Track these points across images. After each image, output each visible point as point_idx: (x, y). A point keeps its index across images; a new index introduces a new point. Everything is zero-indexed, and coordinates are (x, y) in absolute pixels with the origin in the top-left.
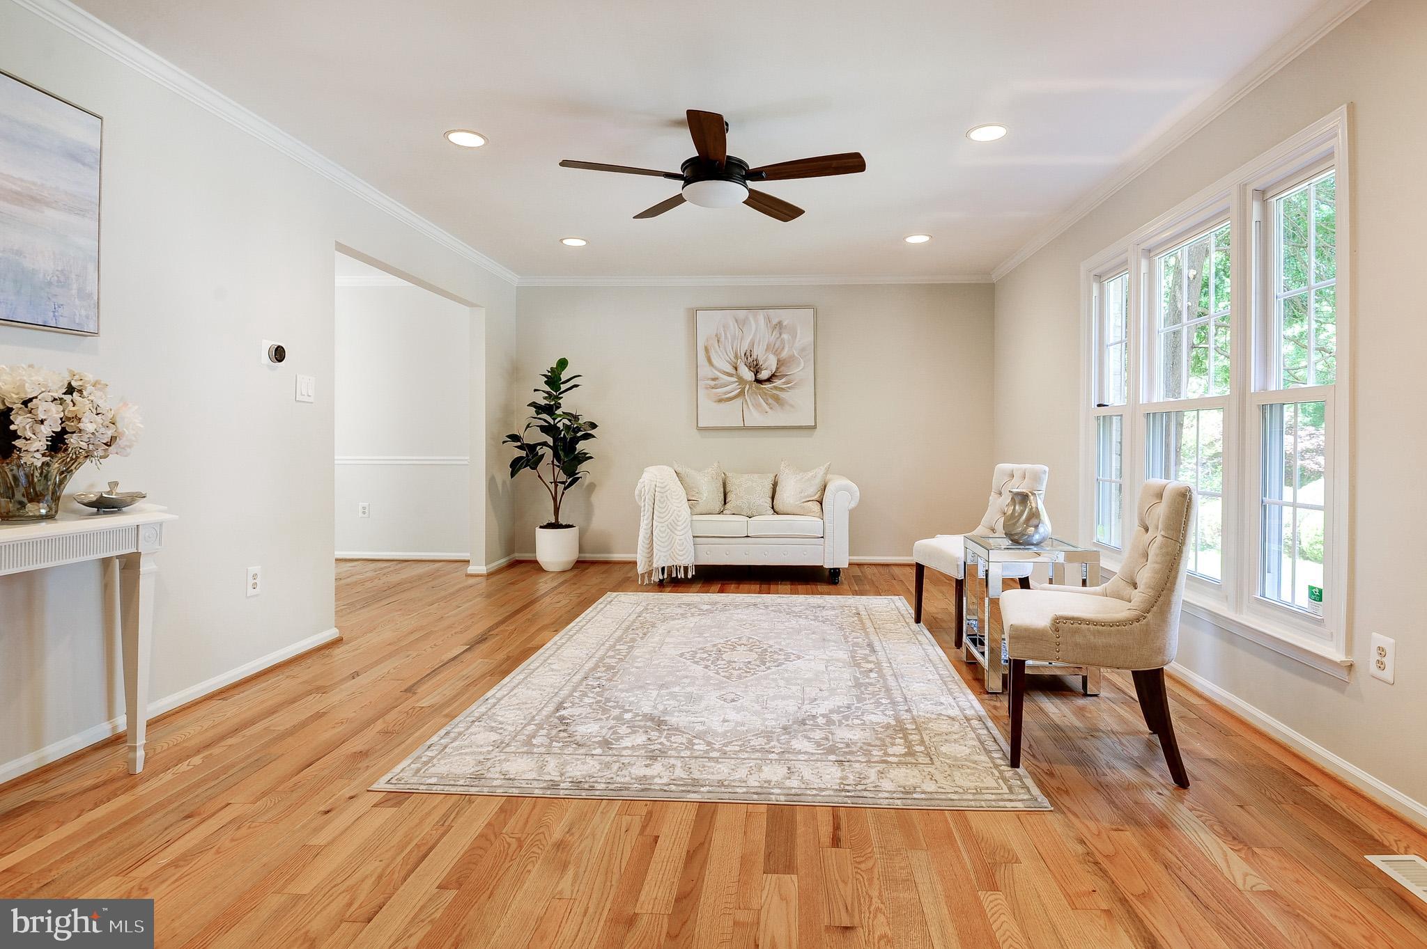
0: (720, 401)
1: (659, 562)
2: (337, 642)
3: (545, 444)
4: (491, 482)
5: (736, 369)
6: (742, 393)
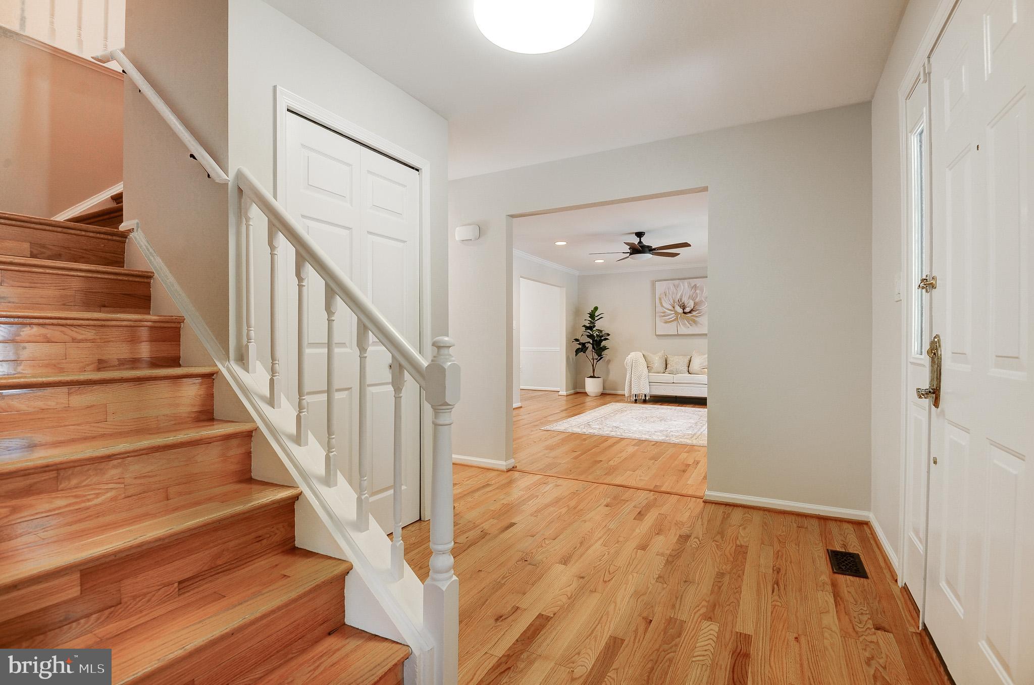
0: (666, 322)
1: (634, 392)
2: (521, 407)
3: (589, 342)
4: (568, 358)
5: (674, 308)
6: (676, 319)
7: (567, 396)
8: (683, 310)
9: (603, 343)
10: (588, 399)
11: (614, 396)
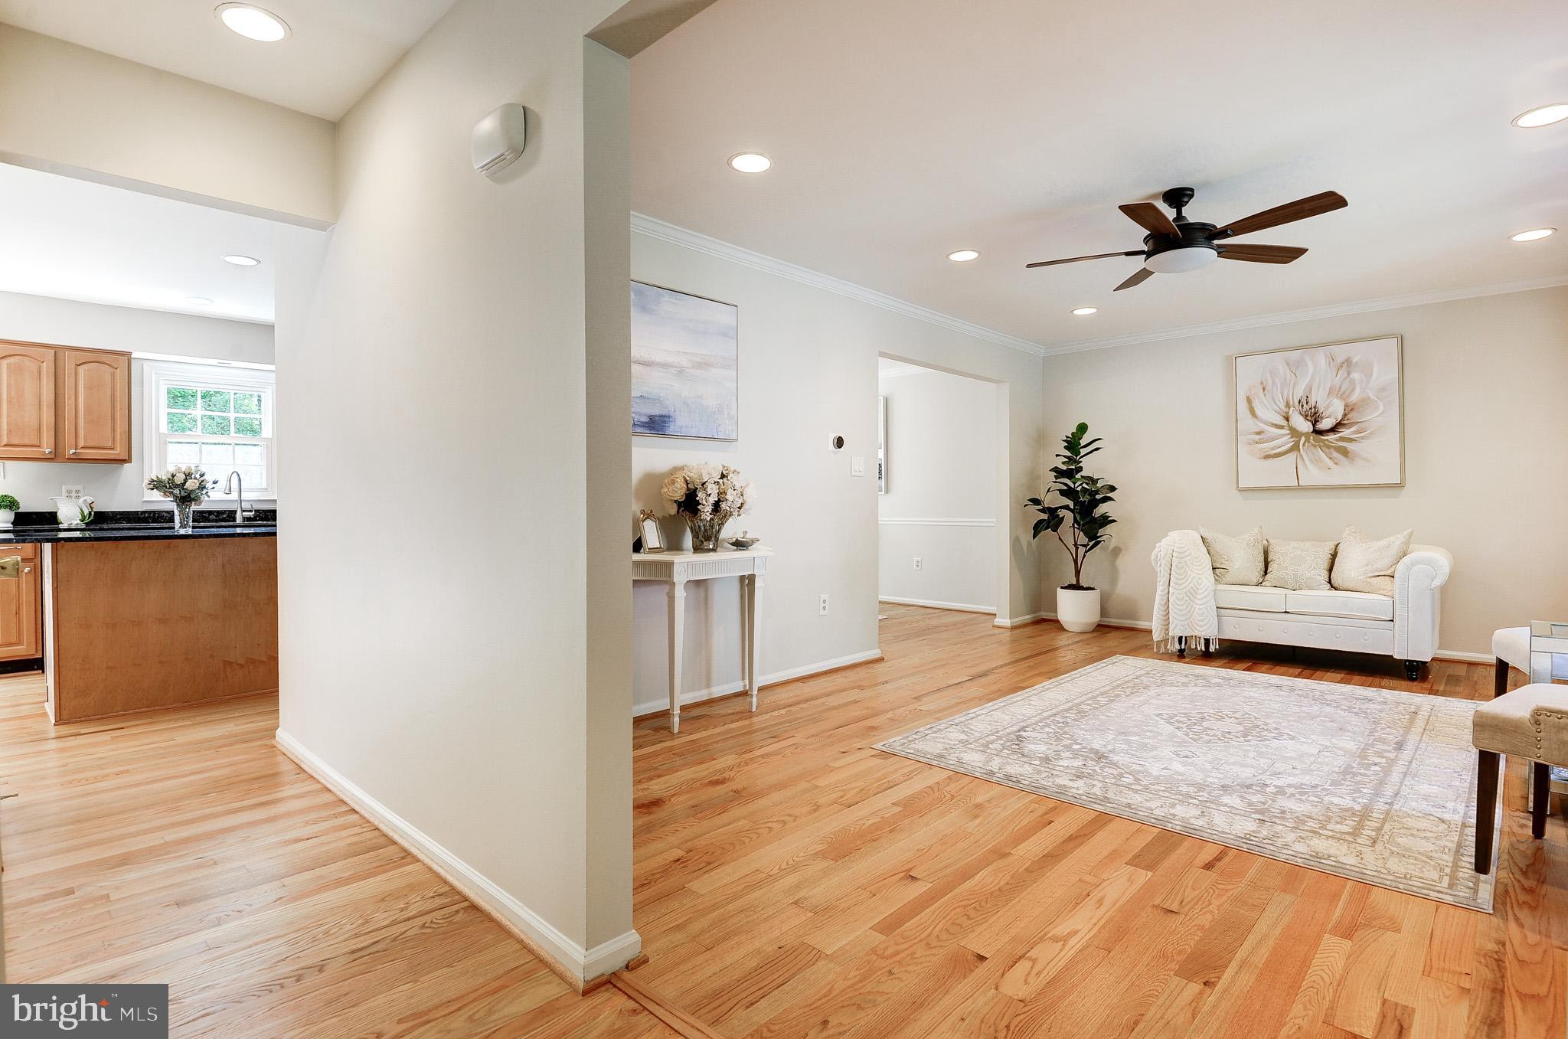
0: (1267, 457)
1: (1176, 631)
2: (881, 660)
3: (1067, 507)
4: (1015, 543)
5: (1287, 419)
6: (1295, 448)
7: (1013, 628)
8: (1314, 425)
9: (1102, 509)
10: (1062, 640)
11: (1127, 633)
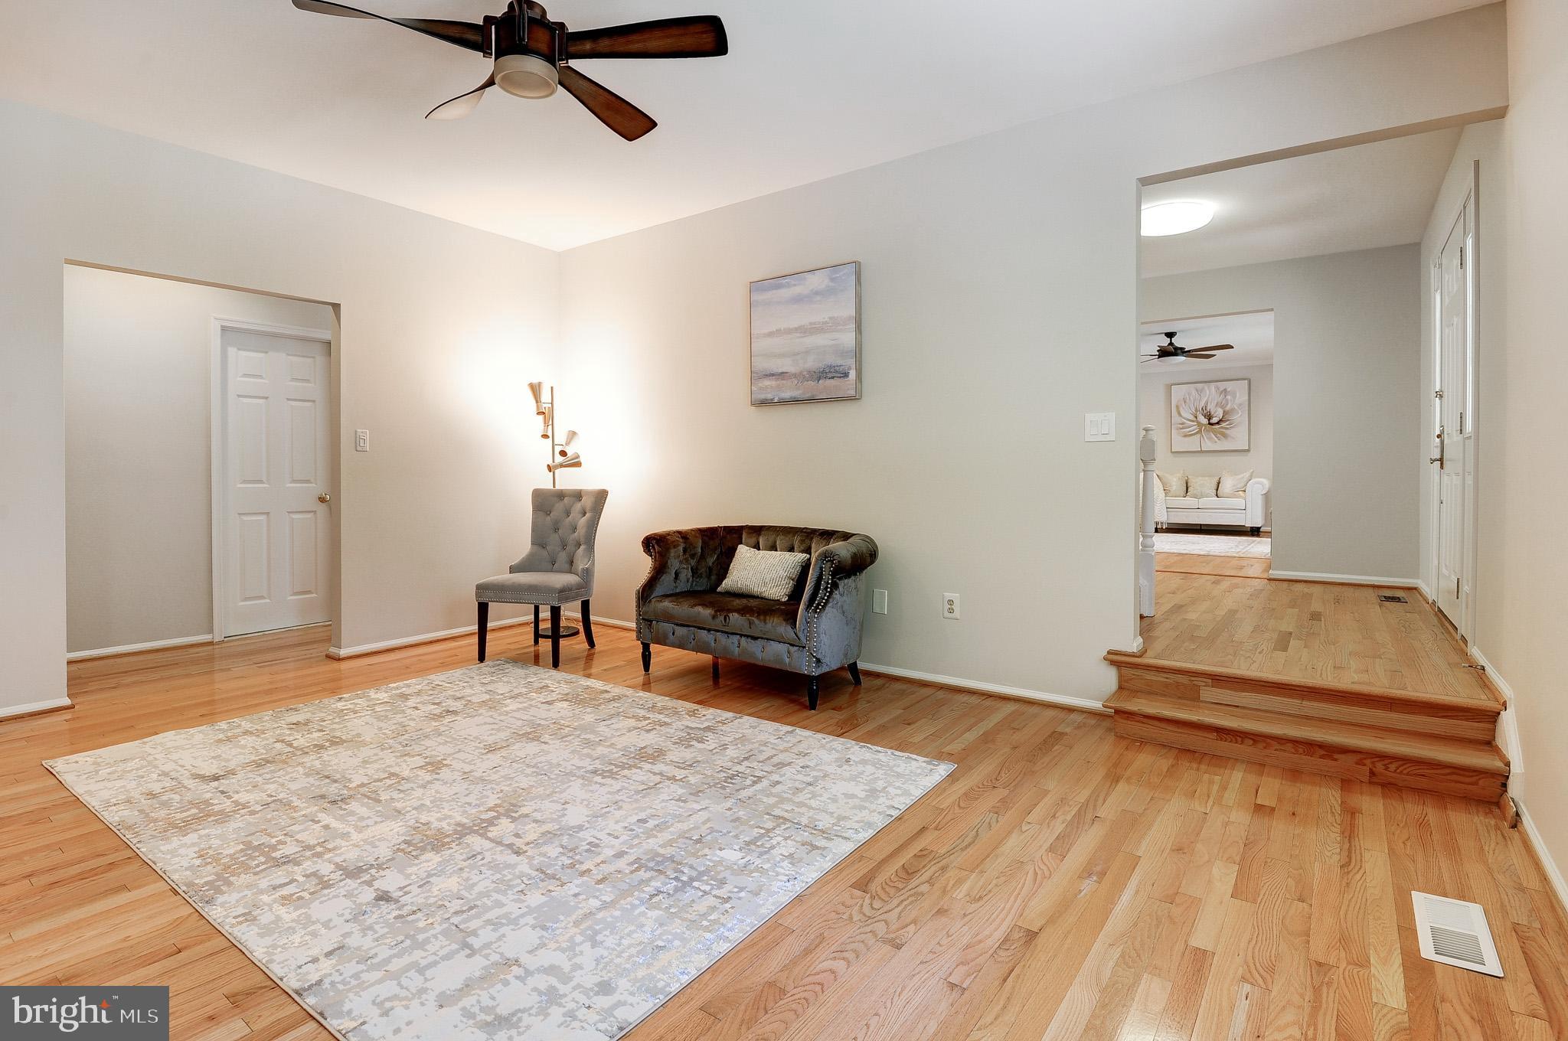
0: (1185, 436)
5: (1196, 417)
6: (1200, 432)
8: (1209, 420)
